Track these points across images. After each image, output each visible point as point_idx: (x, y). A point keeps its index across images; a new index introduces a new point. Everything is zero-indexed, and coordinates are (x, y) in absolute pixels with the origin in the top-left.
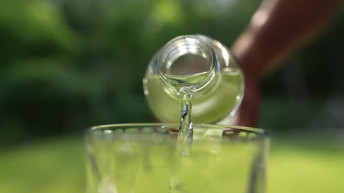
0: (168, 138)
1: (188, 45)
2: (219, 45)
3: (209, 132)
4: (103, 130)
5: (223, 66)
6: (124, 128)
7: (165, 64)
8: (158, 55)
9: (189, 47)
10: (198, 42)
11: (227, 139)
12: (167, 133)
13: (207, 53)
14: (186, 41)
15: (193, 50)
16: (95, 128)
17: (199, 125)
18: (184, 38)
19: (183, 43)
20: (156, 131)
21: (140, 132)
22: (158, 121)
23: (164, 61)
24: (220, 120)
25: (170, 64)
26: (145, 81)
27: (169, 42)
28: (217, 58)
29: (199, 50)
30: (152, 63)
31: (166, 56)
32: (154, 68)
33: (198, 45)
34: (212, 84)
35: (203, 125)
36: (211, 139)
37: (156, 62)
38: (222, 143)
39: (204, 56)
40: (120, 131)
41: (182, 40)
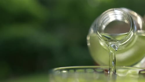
0: (103, 75)
1: (116, 15)
2: (136, 14)
3: (130, 72)
4: (61, 70)
5: (139, 28)
6: (75, 69)
7: (101, 27)
8: (96, 21)
9: (117, 16)
10: (122, 13)
11: (142, 76)
12: (103, 72)
13: (128, 20)
14: (114, 12)
15: (119, 18)
16: (56, 69)
17: (122, 67)
18: (113, 10)
19: (112, 14)
20: (95, 71)
21: (85, 72)
22: (97, 64)
23: (100, 25)
24: (136, 63)
25: (104, 27)
26: (88, 38)
27: (104, 13)
28: (134, 23)
29: (123, 18)
30: (93, 26)
31: (101, 21)
32: (94, 30)
33: (123, 14)
34: (131, 40)
35: (124, 67)
36: (132, 76)
37: (95, 26)
38: (139, 79)
39: (126, 21)
40: (72, 71)
41: (112, 12)
